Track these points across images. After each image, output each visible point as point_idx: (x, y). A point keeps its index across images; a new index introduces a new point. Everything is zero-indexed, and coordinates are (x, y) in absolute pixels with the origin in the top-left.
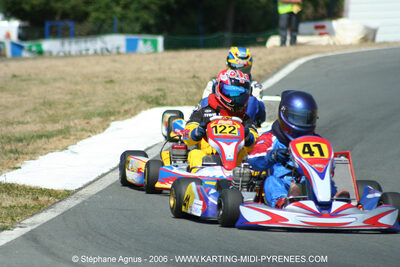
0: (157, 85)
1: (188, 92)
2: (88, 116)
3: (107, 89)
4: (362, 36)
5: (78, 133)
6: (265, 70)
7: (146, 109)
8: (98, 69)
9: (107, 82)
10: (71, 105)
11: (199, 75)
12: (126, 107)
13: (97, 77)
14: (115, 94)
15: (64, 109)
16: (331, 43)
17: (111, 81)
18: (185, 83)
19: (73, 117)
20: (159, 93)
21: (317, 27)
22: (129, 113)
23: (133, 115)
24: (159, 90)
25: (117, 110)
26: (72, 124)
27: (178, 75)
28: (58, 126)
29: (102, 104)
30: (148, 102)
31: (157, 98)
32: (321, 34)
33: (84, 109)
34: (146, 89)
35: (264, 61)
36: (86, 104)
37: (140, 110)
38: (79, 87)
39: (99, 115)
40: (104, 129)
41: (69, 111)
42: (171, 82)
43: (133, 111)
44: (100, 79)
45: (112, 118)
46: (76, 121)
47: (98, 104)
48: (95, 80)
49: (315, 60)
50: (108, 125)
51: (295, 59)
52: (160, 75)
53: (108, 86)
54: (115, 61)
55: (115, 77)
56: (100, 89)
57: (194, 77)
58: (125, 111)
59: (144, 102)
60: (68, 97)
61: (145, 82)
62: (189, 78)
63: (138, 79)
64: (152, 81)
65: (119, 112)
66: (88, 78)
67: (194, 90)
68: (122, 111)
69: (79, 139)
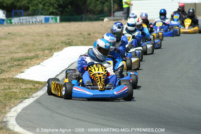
1: (80, 40)
2: (43, 50)
3: (47, 39)
5: (42, 57)
7: (66, 47)
8: (41, 30)
9: (46, 36)
10: (34, 45)
12: (58, 46)
13: (42, 34)
14: (51, 41)
15: (32, 47)
17: (48, 36)
18: (78, 36)
19: (37, 50)
20: (69, 41)
22: (59, 49)
23: (61, 50)
24: (69, 39)
25: (54, 47)
26: (37, 53)
27: (74, 33)
28: (32, 54)
30: (66, 45)
31: (69, 43)
33: (40, 47)
34: (63, 39)
36: (40, 45)
37: (64, 48)
38: (36, 38)
39: (48, 49)
40: (52, 56)
41: (34, 48)
44: (44, 35)
45: (53, 51)
46: (40, 52)
47: (46, 45)
50: (53, 54)
52: (67, 33)
53: (48, 37)
55: (49, 34)
56: (44, 39)
57: (81, 34)
59: (64, 44)
60: (32, 42)
61: (62, 36)
62: (79, 34)
63: (58, 35)
64: (64, 35)
66: (39, 34)
67: (82, 39)
68: (56, 48)
69: (43, 60)
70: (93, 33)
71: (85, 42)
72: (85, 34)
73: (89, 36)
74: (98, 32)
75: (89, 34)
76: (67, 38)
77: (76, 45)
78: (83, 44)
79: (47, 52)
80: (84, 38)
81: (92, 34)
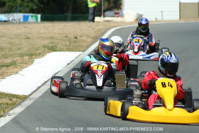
0: (50, 41)
1: (66, 44)
2: (22, 56)
3: (26, 42)
4: (136, 18)
5: (20, 65)
6: (97, 34)
7: (49, 53)
8: (19, 31)
9: (25, 38)
10: (12, 50)
11: (68, 36)
12: (39, 51)
13: (21, 36)
14: (31, 44)
15: (9, 51)
16: (122, 21)
17: (28, 38)
18: (63, 40)
19: (14, 56)
20: (52, 45)
21: (115, 13)
22: (41, 55)
23: (43, 56)
24: (52, 43)
25: (35, 52)
26: (15, 59)
27: (58, 35)
28: (9, 61)
29: (26, 49)
30: (49, 50)
31: (52, 47)
32: (118, 17)
33: (18, 52)
34: (46, 42)
35: (95, 29)
36: (19, 49)
37: (46, 53)
38: (13, 41)
39: (27, 55)
40: (32, 63)
41: (11, 53)
42: (57, 39)
43: (42, 54)
44: (22, 37)
45: (34, 57)
46: (18, 58)
47: (24, 49)
48: (20, 37)
49: (119, 29)
50: (33, 61)
51: (110, 29)
52: (50, 36)
53: (27, 40)
54: (25, 27)
55: (29, 36)
56: (23, 41)
57: (66, 37)
58: (39, 53)
59: (46, 49)
60: (9, 45)
61: (44, 39)
62: (64, 37)
63: (40, 37)
64: (47, 38)
65: (36, 54)
66: (17, 36)
67: (68, 43)
68: (37, 53)
69: (22, 68)
70: (81, 36)
71: (71, 47)
72: (72, 36)
73: (75, 39)
74: (87, 35)
75: (76, 38)
76: (50, 42)
77: (60, 51)
78: (69, 50)
79: (26, 58)
80: (70, 42)
81: (78, 38)
